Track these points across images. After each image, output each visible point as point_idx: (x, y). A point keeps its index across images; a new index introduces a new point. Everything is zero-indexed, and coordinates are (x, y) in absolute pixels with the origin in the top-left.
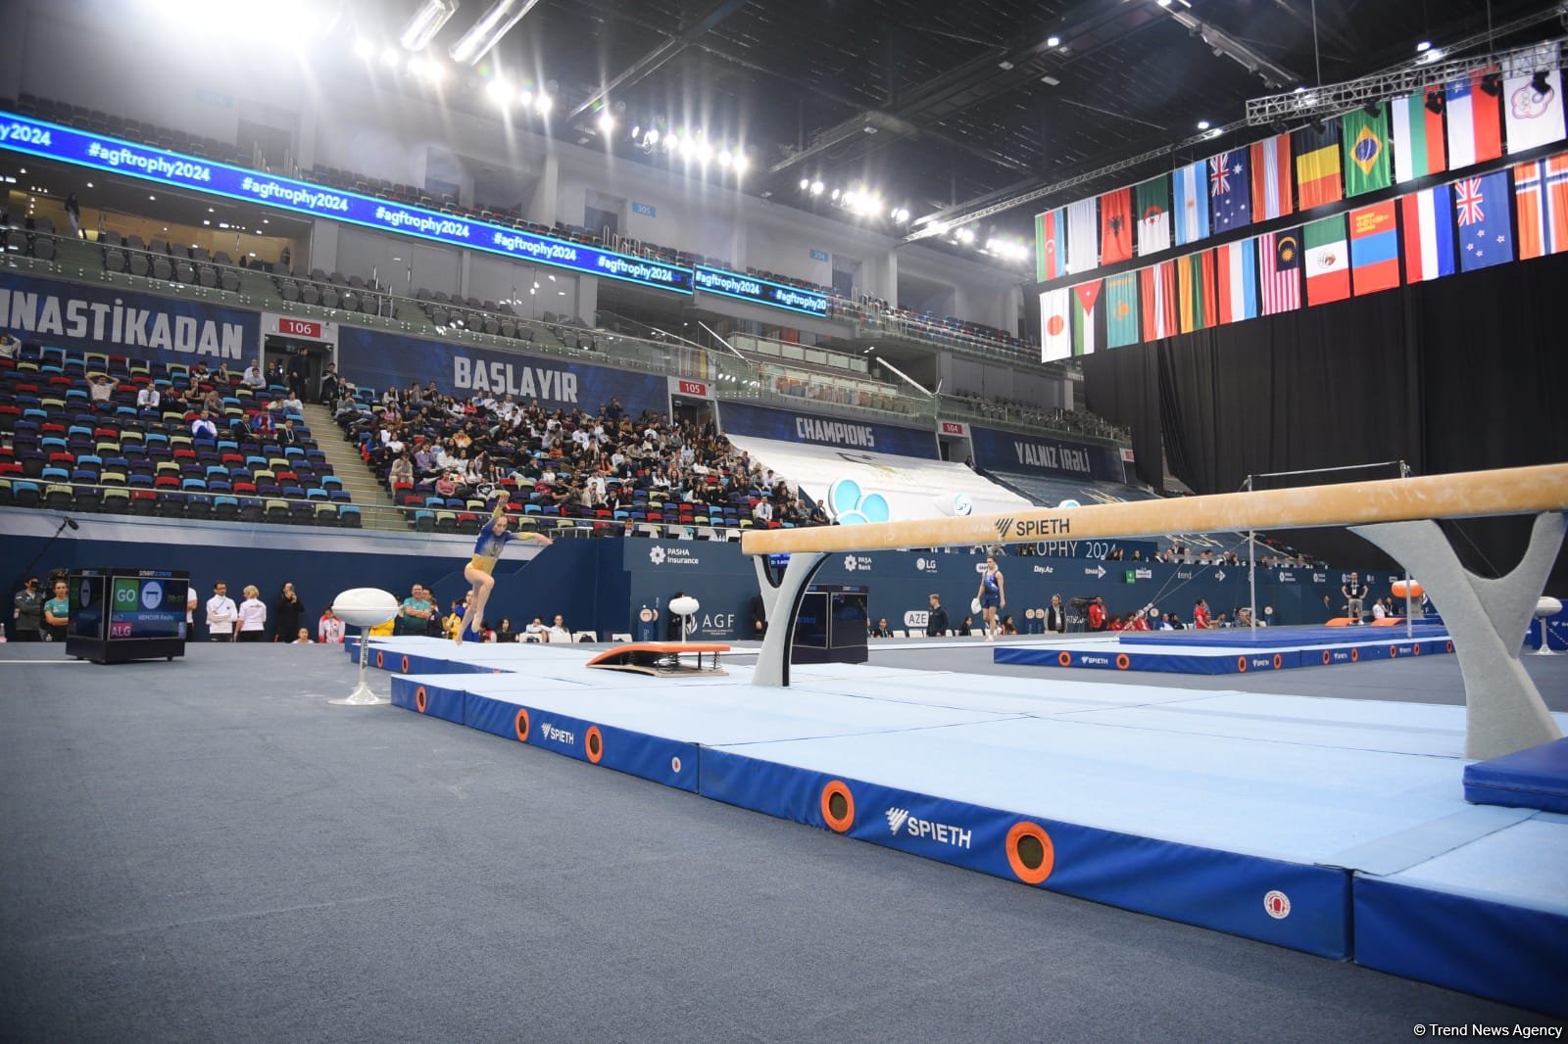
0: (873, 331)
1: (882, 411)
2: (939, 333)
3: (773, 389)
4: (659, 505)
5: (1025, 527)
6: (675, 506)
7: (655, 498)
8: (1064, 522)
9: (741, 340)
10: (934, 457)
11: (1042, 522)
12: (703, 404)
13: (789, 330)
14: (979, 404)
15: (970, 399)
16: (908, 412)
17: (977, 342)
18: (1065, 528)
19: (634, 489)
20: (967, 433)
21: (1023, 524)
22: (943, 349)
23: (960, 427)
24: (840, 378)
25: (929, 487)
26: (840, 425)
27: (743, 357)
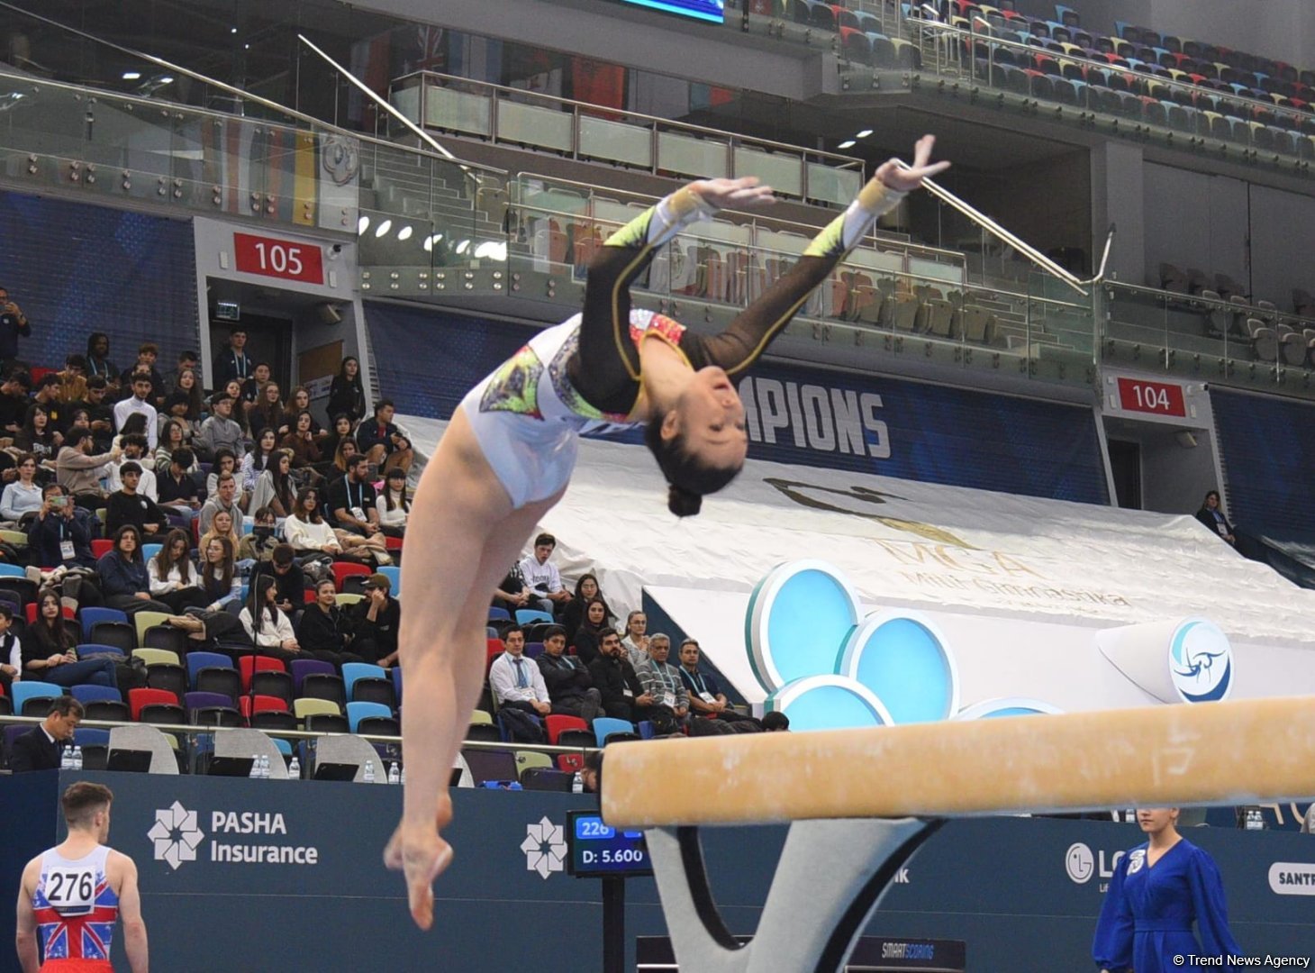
0: (879, 72)
1: (917, 338)
2: (1096, 77)
3: (542, 262)
4: (170, 658)
6: (223, 662)
7: (156, 637)
9: (437, 94)
10: (1091, 494)
12: (315, 312)
13: (591, 64)
14: (1238, 317)
15: (1207, 297)
16: (1001, 343)
17: (1224, 108)
19: (84, 601)
20: (1199, 413)
22: (1114, 131)
23: (1174, 393)
24: (775, 228)
25: (1078, 596)
26: (775, 385)
27: (450, 156)
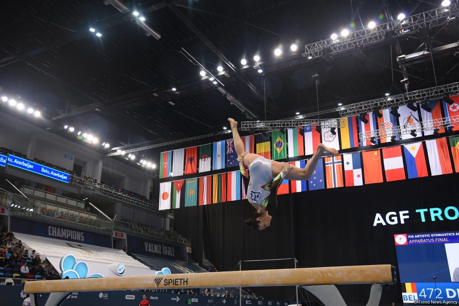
0: (89, 191)
1: (89, 226)
2: (117, 194)
3: (39, 212)
5: (168, 282)
8: (185, 280)
9: (26, 189)
11: (176, 280)
12: (2, 217)
13: (50, 187)
14: (131, 225)
15: (128, 223)
16: (100, 227)
17: (132, 199)
18: (185, 283)
20: (125, 237)
21: (167, 280)
22: (118, 201)
23: (122, 234)
24: (72, 210)
25: (106, 260)
26: (69, 231)
27: (26, 197)
